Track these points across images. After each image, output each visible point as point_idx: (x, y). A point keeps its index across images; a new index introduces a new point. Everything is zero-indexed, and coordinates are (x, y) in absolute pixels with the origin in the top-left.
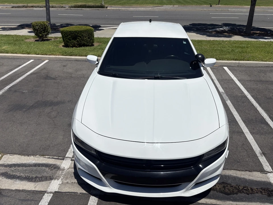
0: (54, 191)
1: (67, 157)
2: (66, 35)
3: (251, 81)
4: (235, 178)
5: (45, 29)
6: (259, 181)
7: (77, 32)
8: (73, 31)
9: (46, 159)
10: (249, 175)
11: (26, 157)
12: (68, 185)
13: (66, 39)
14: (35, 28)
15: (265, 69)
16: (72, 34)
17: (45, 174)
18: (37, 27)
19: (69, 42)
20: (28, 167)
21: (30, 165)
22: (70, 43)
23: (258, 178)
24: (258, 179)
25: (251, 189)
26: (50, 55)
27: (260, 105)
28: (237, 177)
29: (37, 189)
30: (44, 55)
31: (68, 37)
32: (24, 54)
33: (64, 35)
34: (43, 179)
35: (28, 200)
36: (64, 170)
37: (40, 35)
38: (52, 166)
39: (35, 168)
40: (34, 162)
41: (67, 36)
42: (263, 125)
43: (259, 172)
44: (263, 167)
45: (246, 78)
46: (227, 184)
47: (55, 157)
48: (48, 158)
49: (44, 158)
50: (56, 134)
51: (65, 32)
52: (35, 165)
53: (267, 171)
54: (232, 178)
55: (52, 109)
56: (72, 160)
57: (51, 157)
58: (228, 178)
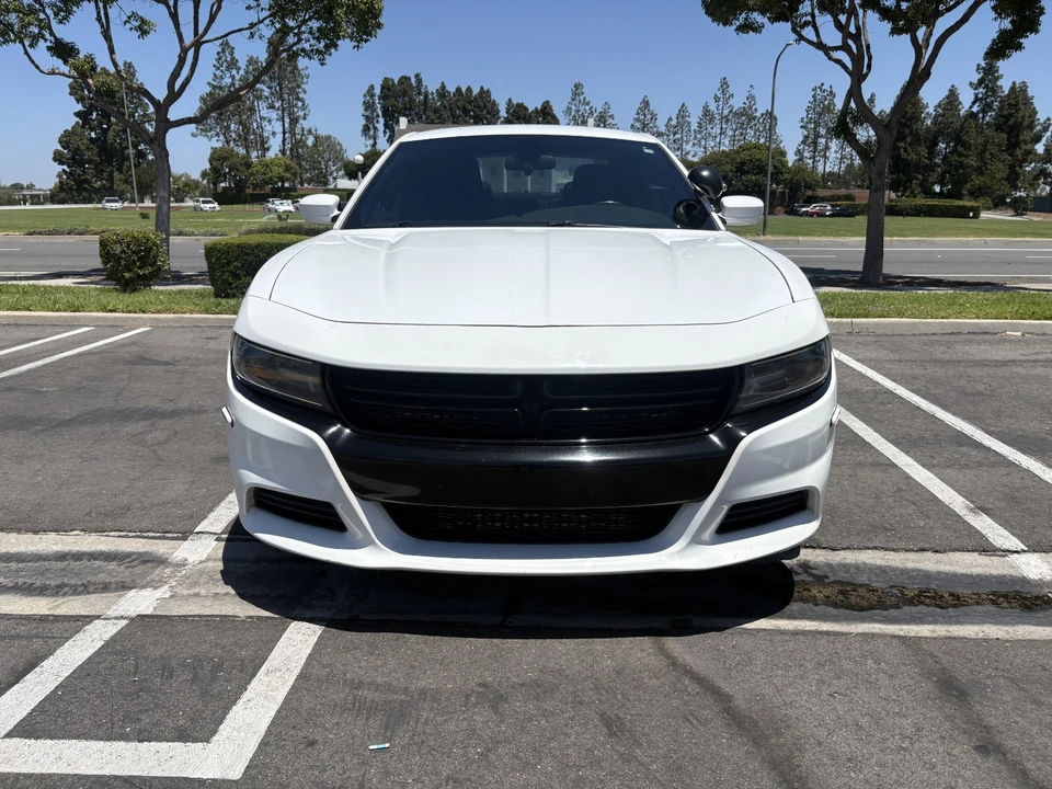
0: (134, 614)
1: (198, 533)
2: (225, 258)
3: (900, 361)
4: (882, 571)
5: (147, 256)
6: (978, 576)
7: (264, 248)
8: (249, 245)
9: (112, 539)
10: (938, 562)
11: (29, 537)
12: (196, 600)
13: (223, 273)
14: (108, 253)
15: (946, 338)
16: (246, 254)
17: (103, 577)
18: (118, 249)
19: (231, 284)
20: (29, 561)
21: (38, 558)
22: (237, 286)
23: (972, 566)
24: (976, 571)
25: (952, 595)
26: (158, 312)
27: (945, 407)
28: (889, 567)
29: (58, 612)
30: (135, 312)
31: (232, 267)
32: (59, 310)
33: (217, 259)
34: (91, 588)
35: (18, 636)
36: (184, 565)
37: (127, 275)
38: (134, 557)
39: (60, 565)
40: (58, 548)
41: (228, 263)
42: (965, 449)
43: (976, 554)
44: (987, 540)
45: (883, 355)
46: (853, 584)
47: (150, 534)
48: (119, 536)
49: (103, 538)
50: (159, 479)
51: (219, 251)
52: (62, 557)
53: (1004, 547)
54: (870, 570)
55: (153, 425)
56: (217, 540)
57: (131, 534)
58: (853, 570)
